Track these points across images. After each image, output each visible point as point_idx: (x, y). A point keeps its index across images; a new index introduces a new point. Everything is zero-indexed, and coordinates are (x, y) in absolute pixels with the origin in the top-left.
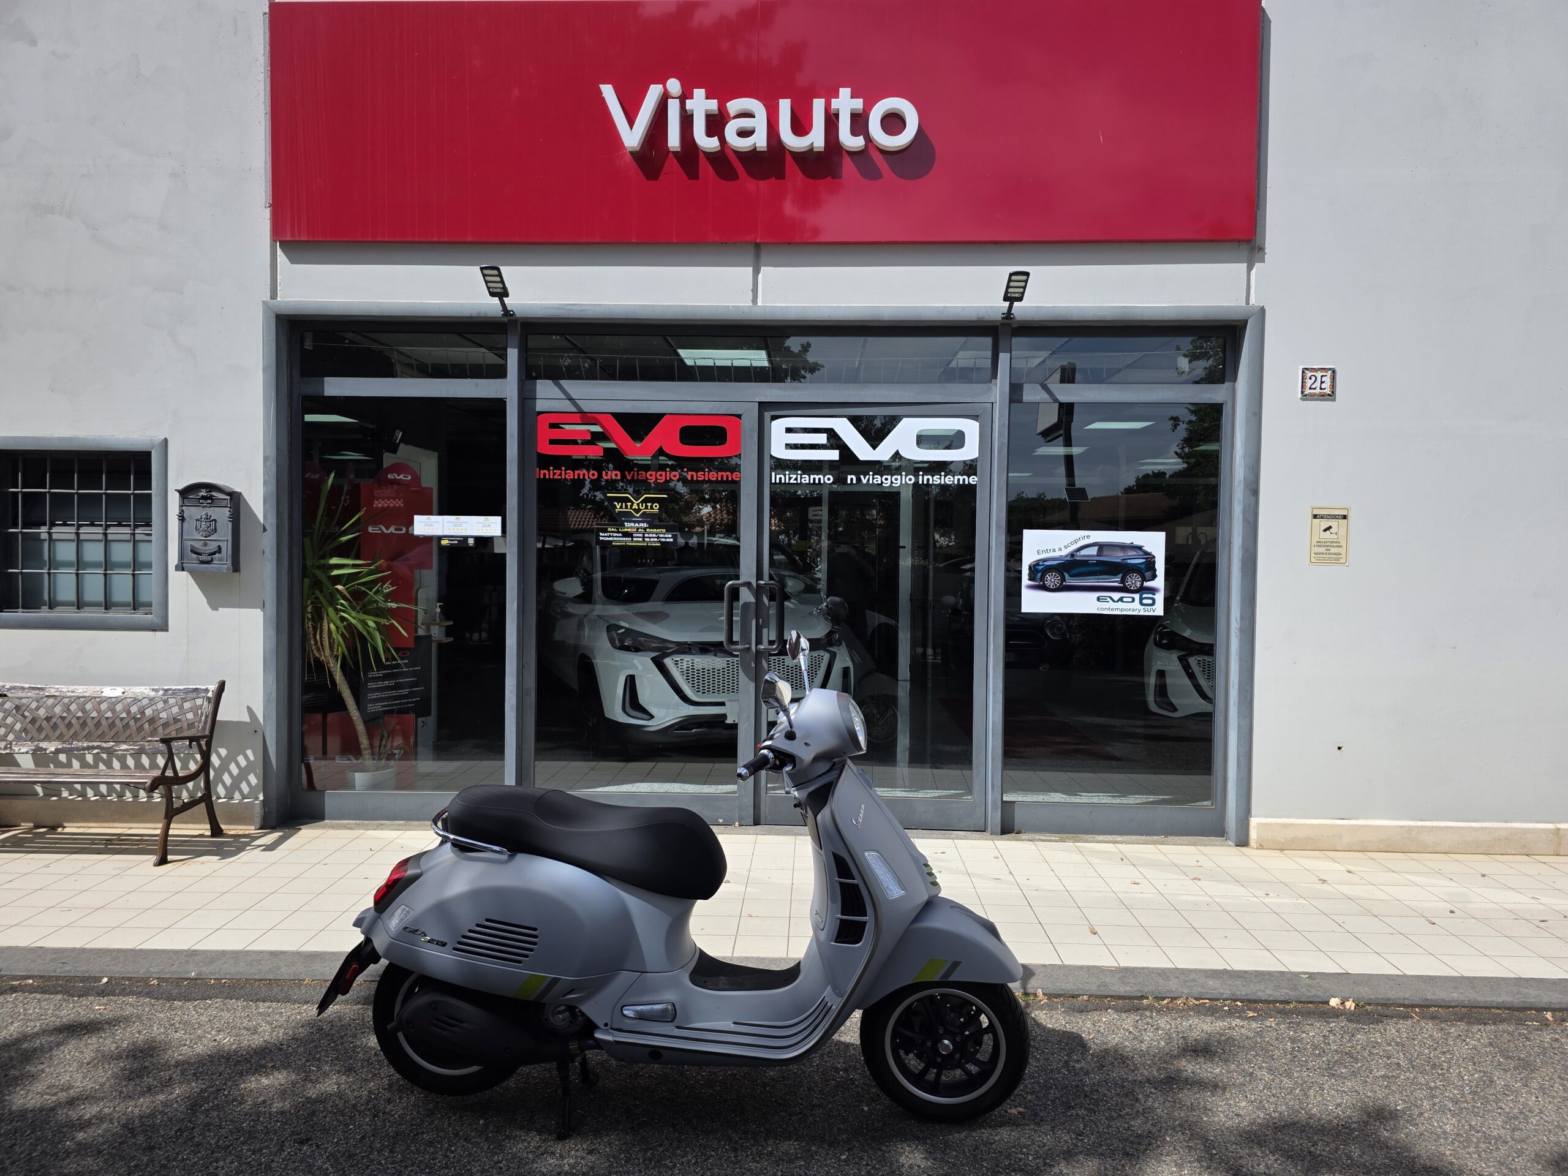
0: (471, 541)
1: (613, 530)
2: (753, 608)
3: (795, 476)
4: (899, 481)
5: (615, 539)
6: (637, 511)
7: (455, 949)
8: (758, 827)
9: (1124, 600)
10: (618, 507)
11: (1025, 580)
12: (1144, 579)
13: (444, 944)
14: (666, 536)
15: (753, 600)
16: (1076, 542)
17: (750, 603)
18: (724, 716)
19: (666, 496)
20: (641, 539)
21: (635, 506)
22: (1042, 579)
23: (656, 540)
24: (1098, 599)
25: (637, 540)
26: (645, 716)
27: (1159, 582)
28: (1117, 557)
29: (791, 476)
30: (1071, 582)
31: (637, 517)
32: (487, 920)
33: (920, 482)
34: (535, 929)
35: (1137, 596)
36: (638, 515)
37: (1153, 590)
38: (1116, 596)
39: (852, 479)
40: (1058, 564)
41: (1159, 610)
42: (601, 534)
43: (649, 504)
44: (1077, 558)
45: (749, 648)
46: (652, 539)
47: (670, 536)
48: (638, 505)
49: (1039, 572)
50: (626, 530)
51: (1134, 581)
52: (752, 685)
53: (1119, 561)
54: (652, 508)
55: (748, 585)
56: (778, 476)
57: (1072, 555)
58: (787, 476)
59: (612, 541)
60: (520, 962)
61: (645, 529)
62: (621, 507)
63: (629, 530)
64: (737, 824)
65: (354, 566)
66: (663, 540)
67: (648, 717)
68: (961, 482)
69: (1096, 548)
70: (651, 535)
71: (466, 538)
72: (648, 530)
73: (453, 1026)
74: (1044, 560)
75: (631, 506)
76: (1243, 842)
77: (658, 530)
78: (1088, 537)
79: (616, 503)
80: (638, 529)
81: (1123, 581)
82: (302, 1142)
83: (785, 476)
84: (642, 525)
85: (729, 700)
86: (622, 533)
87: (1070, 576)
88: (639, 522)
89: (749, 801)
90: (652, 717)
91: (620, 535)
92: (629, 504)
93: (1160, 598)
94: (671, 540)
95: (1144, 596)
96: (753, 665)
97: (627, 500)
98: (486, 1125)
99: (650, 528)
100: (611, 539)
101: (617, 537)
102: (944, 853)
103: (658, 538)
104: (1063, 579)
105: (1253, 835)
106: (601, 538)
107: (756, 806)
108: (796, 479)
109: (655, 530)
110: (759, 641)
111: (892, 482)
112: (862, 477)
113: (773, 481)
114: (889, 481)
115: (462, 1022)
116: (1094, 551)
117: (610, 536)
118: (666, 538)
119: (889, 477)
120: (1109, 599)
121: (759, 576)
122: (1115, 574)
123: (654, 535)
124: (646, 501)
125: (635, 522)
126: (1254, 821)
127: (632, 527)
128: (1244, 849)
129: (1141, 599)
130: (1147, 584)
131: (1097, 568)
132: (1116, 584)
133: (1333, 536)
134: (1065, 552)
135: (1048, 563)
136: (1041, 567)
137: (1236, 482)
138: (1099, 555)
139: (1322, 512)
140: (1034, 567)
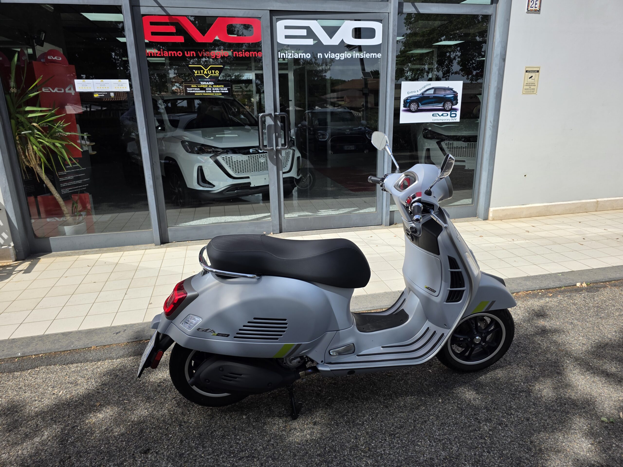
0: (112, 95)
1: (194, 86)
2: (273, 128)
3: (290, 54)
4: (343, 57)
5: (196, 91)
6: (207, 75)
7: (235, 337)
8: (282, 233)
9: (444, 115)
10: (196, 73)
11: (402, 108)
12: (453, 105)
13: (228, 336)
14: (224, 89)
15: (272, 123)
16: (424, 87)
17: (271, 125)
18: (250, 183)
19: (222, 66)
20: (210, 91)
21: (205, 72)
22: (409, 107)
23: (219, 91)
24: (433, 115)
25: (208, 93)
26: (211, 186)
27: (458, 106)
28: (441, 94)
29: (289, 54)
30: (422, 107)
31: (207, 79)
32: (255, 319)
33: (354, 57)
34: (285, 320)
35: (449, 113)
36: (208, 78)
37: (456, 110)
38: (440, 113)
39: (320, 56)
40: (416, 99)
41: (458, 119)
42: (188, 89)
43: (213, 71)
44: (425, 96)
45: (273, 149)
46: (217, 91)
47: (226, 89)
48: (207, 71)
49: (408, 103)
50: (201, 86)
51: (448, 106)
52: (275, 168)
53: (443, 96)
54: (215, 73)
55: (270, 115)
56: (282, 54)
57: (423, 94)
58: (287, 54)
59: (194, 93)
60: (277, 339)
61: (212, 85)
62: (198, 73)
63: (203, 86)
64: (271, 234)
65: (41, 111)
66: (223, 92)
67: (213, 186)
68: (374, 57)
69: (433, 90)
70: (216, 89)
71: (109, 93)
72: (214, 86)
73: (236, 378)
74: (411, 97)
75: (203, 72)
76: (486, 218)
77: (220, 86)
78: (430, 84)
79: (194, 71)
80: (208, 86)
81: (444, 106)
82: (146, 452)
83: (285, 54)
84: (210, 83)
85: (251, 176)
86: (200, 88)
87: (422, 104)
88: (208, 82)
89: (277, 222)
90: (214, 186)
91: (199, 89)
92: (202, 71)
93: (458, 113)
94: (227, 91)
95: (452, 113)
96: (275, 157)
97: (200, 69)
98: (248, 418)
99: (215, 85)
100: (194, 91)
101: (197, 90)
102: (372, 237)
103: (220, 90)
104: (418, 106)
105: (491, 215)
106: (188, 91)
107: (280, 225)
108: (291, 56)
109: (218, 86)
110: (277, 145)
112: (325, 54)
113: (279, 57)
114: (339, 57)
115: (241, 375)
116: (432, 92)
117: (193, 90)
118: (224, 90)
119: (339, 54)
120: (437, 115)
121: (275, 111)
122: (440, 103)
123: (218, 89)
124: (211, 69)
125: (206, 81)
126: (491, 209)
127: (205, 85)
128: (487, 221)
129: (451, 114)
130: (454, 107)
131: (433, 100)
132: (441, 108)
133: (533, 81)
134: (420, 93)
135: (412, 98)
136: (409, 101)
137: (495, 55)
138: (434, 93)
139: (530, 69)
140: (406, 100)
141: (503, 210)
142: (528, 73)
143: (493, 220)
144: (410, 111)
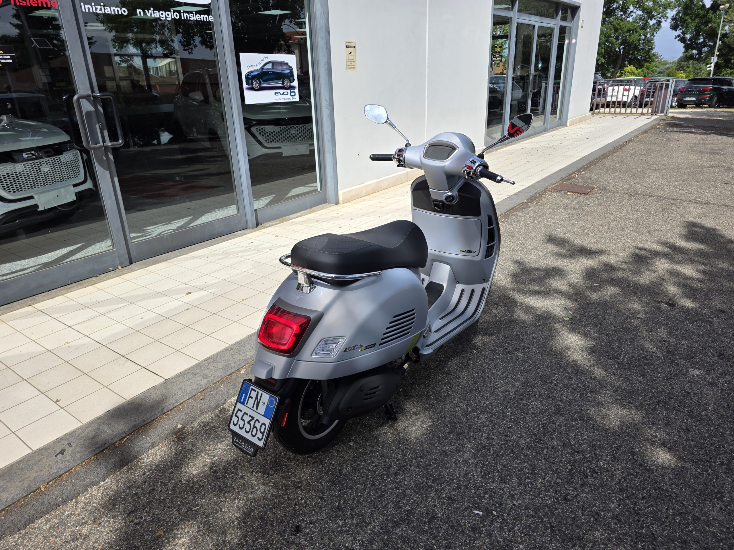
2: (94, 115)
3: (99, 7)
4: (170, 16)
7: (380, 344)
9: (285, 93)
11: (245, 86)
12: (291, 82)
13: (374, 345)
14: (5, 57)
15: (92, 109)
16: (262, 61)
17: (91, 111)
18: (36, 206)
22: (252, 84)
24: (275, 94)
27: (295, 84)
28: (279, 69)
29: (96, 7)
30: (263, 85)
32: (394, 317)
33: (183, 18)
34: (413, 310)
35: (289, 91)
37: (294, 88)
38: (282, 91)
39: (140, 12)
40: (257, 74)
41: (297, 99)
44: (264, 71)
45: (98, 147)
51: (287, 83)
52: (107, 173)
53: (280, 71)
55: (87, 97)
56: (87, 6)
57: (262, 69)
58: (93, 7)
60: (408, 333)
64: (120, 267)
68: (205, 20)
69: (271, 64)
74: (251, 72)
76: (337, 203)
78: (267, 57)
81: (283, 83)
83: (92, 6)
85: (36, 194)
87: (263, 81)
89: (124, 251)
93: (297, 91)
94: (11, 61)
95: (292, 91)
96: (105, 158)
104: (260, 84)
105: (341, 198)
107: (130, 253)
108: (101, 10)
110: (104, 140)
111: (166, 17)
112: (147, 12)
113: (83, 11)
114: (164, 16)
115: (378, 387)
116: (269, 66)
118: (5, 59)
119: (163, 13)
120: (279, 94)
121: (92, 90)
122: (280, 79)
126: (340, 193)
128: (338, 205)
129: (291, 92)
130: (292, 84)
131: (273, 76)
132: (281, 85)
133: (352, 57)
134: (259, 67)
135: (253, 74)
136: (250, 77)
137: (318, 27)
138: (273, 68)
139: (348, 44)
140: (247, 76)
141: (349, 191)
142: (347, 49)
143: (344, 203)
144: (252, 89)
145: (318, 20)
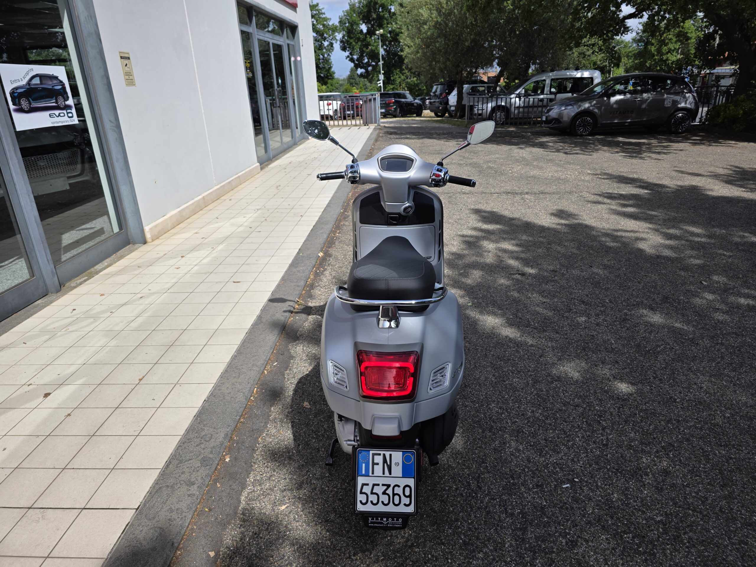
9: (61, 115)
11: (11, 105)
12: (65, 100)
16: (27, 74)
22: (20, 104)
24: (50, 116)
27: (71, 102)
28: (49, 84)
30: (35, 105)
35: (65, 112)
37: (69, 107)
38: (57, 112)
40: (24, 91)
41: (76, 120)
44: (32, 86)
49: (16, 97)
51: (61, 102)
53: (51, 87)
57: (29, 84)
69: (38, 78)
74: (16, 89)
78: (32, 69)
81: (57, 102)
87: (33, 100)
93: (74, 112)
95: (68, 111)
104: (30, 103)
105: (148, 236)
116: (37, 81)
120: (54, 116)
122: (52, 98)
126: (146, 229)
129: (68, 113)
130: (67, 103)
131: (43, 94)
132: (54, 104)
133: (129, 69)
134: (24, 82)
135: (19, 91)
136: (16, 94)
137: (85, 33)
138: (41, 83)
139: (123, 55)
140: (12, 94)
141: (156, 226)
142: (122, 60)
143: (153, 240)
144: (20, 110)
145: (83, 25)
